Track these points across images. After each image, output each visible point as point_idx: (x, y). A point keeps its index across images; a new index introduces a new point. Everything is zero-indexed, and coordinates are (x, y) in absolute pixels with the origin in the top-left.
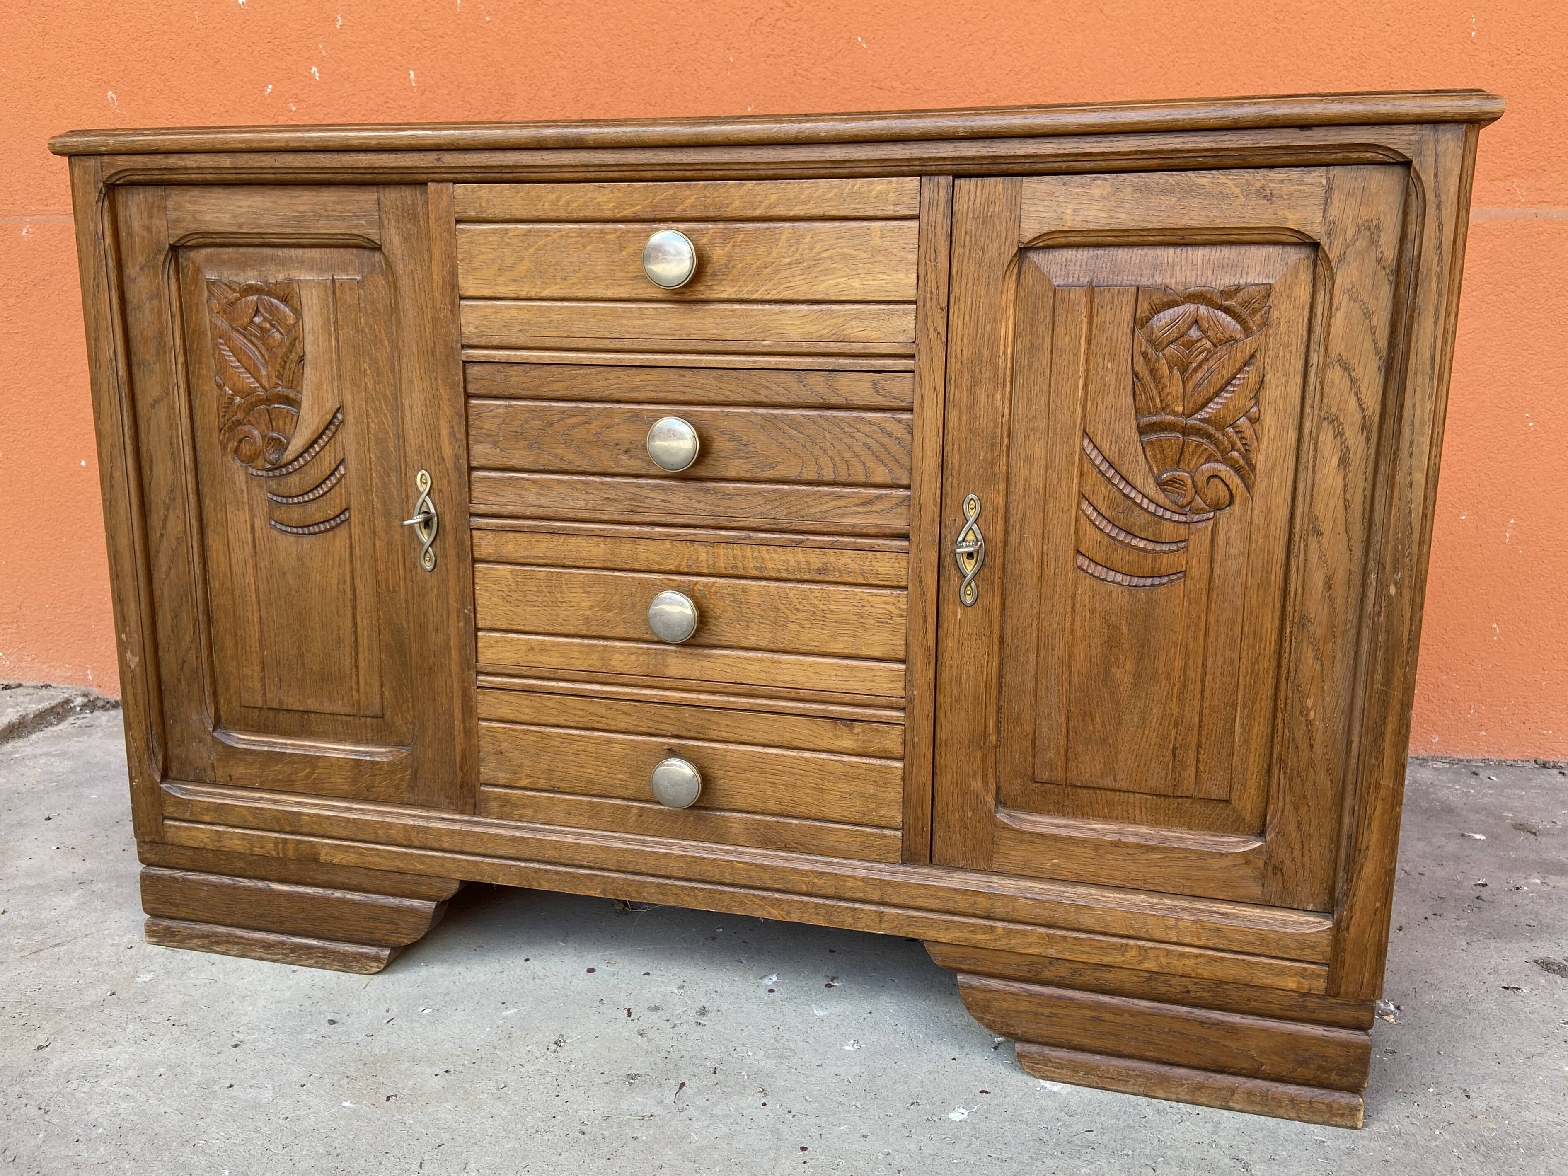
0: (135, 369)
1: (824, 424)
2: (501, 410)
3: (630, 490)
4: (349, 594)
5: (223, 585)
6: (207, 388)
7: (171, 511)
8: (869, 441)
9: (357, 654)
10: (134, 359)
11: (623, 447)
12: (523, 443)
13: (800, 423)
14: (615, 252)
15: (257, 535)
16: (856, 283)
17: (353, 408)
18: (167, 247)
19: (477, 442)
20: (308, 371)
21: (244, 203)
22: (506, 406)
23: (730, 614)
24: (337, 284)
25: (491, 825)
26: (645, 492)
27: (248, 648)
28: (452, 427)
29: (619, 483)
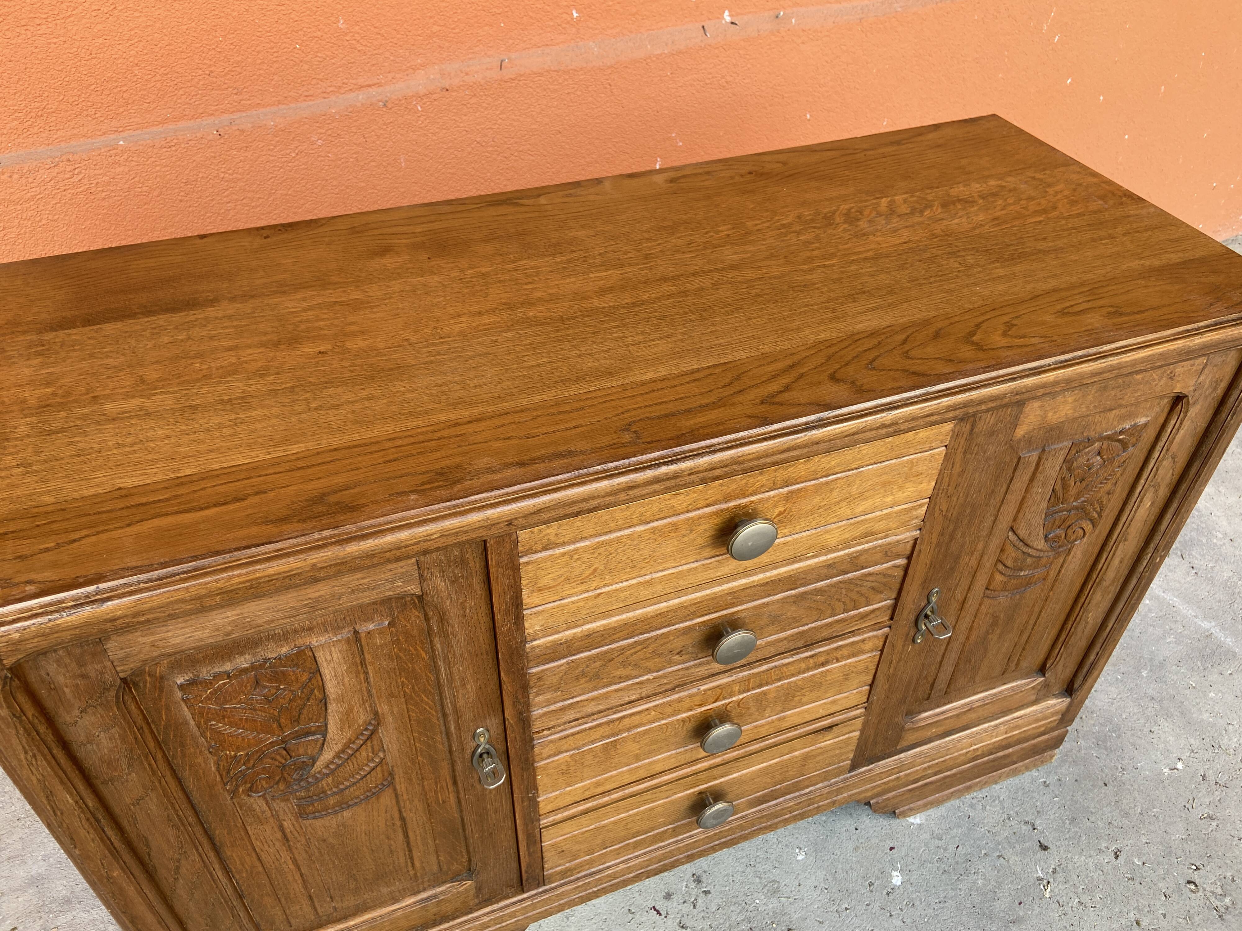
0: (102, 788)
1: (842, 586)
2: (562, 668)
3: (681, 673)
4: (398, 823)
5: (251, 872)
6: (200, 760)
7: (183, 862)
8: (873, 584)
9: (410, 851)
10: (98, 782)
11: (677, 651)
12: (583, 680)
13: (825, 591)
14: (684, 536)
15: (288, 831)
16: (889, 499)
17: (392, 712)
18: (119, 681)
19: (538, 695)
20: (332, 707)
21: (229, 614)
22: (568, 663)
23: (753, 709)
24: (363, 635)
25: (556, 888)
26: (693, 670)
27: (292, 896)
28: (517, 697)
29: (670, 673)
